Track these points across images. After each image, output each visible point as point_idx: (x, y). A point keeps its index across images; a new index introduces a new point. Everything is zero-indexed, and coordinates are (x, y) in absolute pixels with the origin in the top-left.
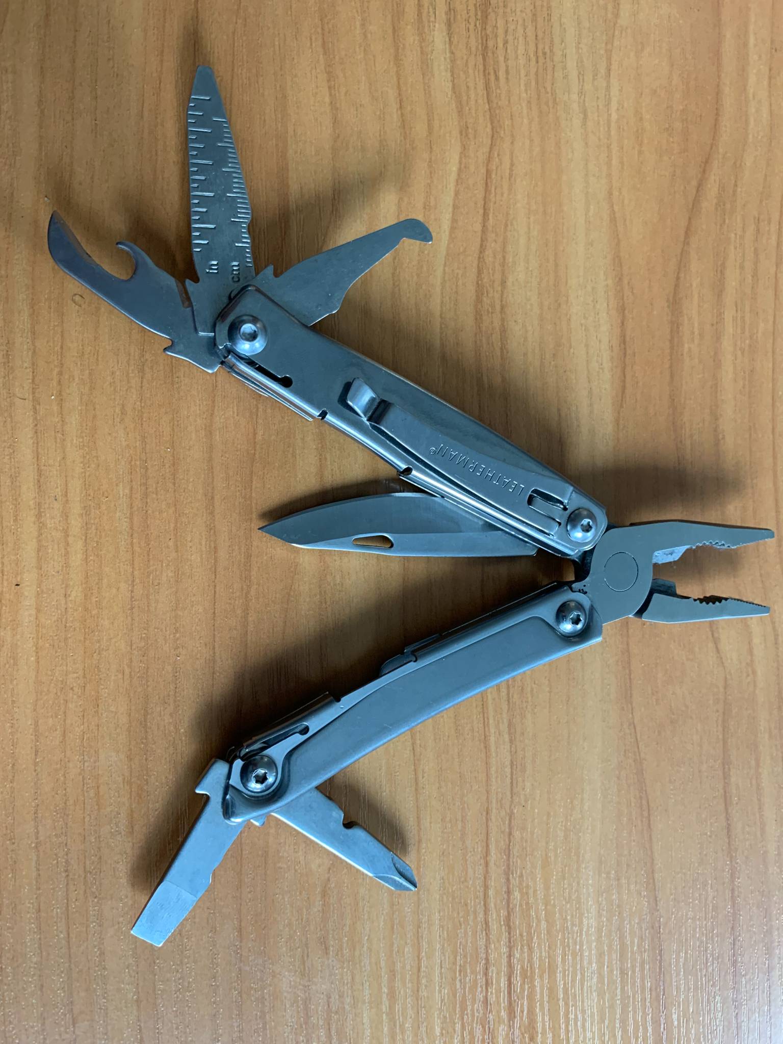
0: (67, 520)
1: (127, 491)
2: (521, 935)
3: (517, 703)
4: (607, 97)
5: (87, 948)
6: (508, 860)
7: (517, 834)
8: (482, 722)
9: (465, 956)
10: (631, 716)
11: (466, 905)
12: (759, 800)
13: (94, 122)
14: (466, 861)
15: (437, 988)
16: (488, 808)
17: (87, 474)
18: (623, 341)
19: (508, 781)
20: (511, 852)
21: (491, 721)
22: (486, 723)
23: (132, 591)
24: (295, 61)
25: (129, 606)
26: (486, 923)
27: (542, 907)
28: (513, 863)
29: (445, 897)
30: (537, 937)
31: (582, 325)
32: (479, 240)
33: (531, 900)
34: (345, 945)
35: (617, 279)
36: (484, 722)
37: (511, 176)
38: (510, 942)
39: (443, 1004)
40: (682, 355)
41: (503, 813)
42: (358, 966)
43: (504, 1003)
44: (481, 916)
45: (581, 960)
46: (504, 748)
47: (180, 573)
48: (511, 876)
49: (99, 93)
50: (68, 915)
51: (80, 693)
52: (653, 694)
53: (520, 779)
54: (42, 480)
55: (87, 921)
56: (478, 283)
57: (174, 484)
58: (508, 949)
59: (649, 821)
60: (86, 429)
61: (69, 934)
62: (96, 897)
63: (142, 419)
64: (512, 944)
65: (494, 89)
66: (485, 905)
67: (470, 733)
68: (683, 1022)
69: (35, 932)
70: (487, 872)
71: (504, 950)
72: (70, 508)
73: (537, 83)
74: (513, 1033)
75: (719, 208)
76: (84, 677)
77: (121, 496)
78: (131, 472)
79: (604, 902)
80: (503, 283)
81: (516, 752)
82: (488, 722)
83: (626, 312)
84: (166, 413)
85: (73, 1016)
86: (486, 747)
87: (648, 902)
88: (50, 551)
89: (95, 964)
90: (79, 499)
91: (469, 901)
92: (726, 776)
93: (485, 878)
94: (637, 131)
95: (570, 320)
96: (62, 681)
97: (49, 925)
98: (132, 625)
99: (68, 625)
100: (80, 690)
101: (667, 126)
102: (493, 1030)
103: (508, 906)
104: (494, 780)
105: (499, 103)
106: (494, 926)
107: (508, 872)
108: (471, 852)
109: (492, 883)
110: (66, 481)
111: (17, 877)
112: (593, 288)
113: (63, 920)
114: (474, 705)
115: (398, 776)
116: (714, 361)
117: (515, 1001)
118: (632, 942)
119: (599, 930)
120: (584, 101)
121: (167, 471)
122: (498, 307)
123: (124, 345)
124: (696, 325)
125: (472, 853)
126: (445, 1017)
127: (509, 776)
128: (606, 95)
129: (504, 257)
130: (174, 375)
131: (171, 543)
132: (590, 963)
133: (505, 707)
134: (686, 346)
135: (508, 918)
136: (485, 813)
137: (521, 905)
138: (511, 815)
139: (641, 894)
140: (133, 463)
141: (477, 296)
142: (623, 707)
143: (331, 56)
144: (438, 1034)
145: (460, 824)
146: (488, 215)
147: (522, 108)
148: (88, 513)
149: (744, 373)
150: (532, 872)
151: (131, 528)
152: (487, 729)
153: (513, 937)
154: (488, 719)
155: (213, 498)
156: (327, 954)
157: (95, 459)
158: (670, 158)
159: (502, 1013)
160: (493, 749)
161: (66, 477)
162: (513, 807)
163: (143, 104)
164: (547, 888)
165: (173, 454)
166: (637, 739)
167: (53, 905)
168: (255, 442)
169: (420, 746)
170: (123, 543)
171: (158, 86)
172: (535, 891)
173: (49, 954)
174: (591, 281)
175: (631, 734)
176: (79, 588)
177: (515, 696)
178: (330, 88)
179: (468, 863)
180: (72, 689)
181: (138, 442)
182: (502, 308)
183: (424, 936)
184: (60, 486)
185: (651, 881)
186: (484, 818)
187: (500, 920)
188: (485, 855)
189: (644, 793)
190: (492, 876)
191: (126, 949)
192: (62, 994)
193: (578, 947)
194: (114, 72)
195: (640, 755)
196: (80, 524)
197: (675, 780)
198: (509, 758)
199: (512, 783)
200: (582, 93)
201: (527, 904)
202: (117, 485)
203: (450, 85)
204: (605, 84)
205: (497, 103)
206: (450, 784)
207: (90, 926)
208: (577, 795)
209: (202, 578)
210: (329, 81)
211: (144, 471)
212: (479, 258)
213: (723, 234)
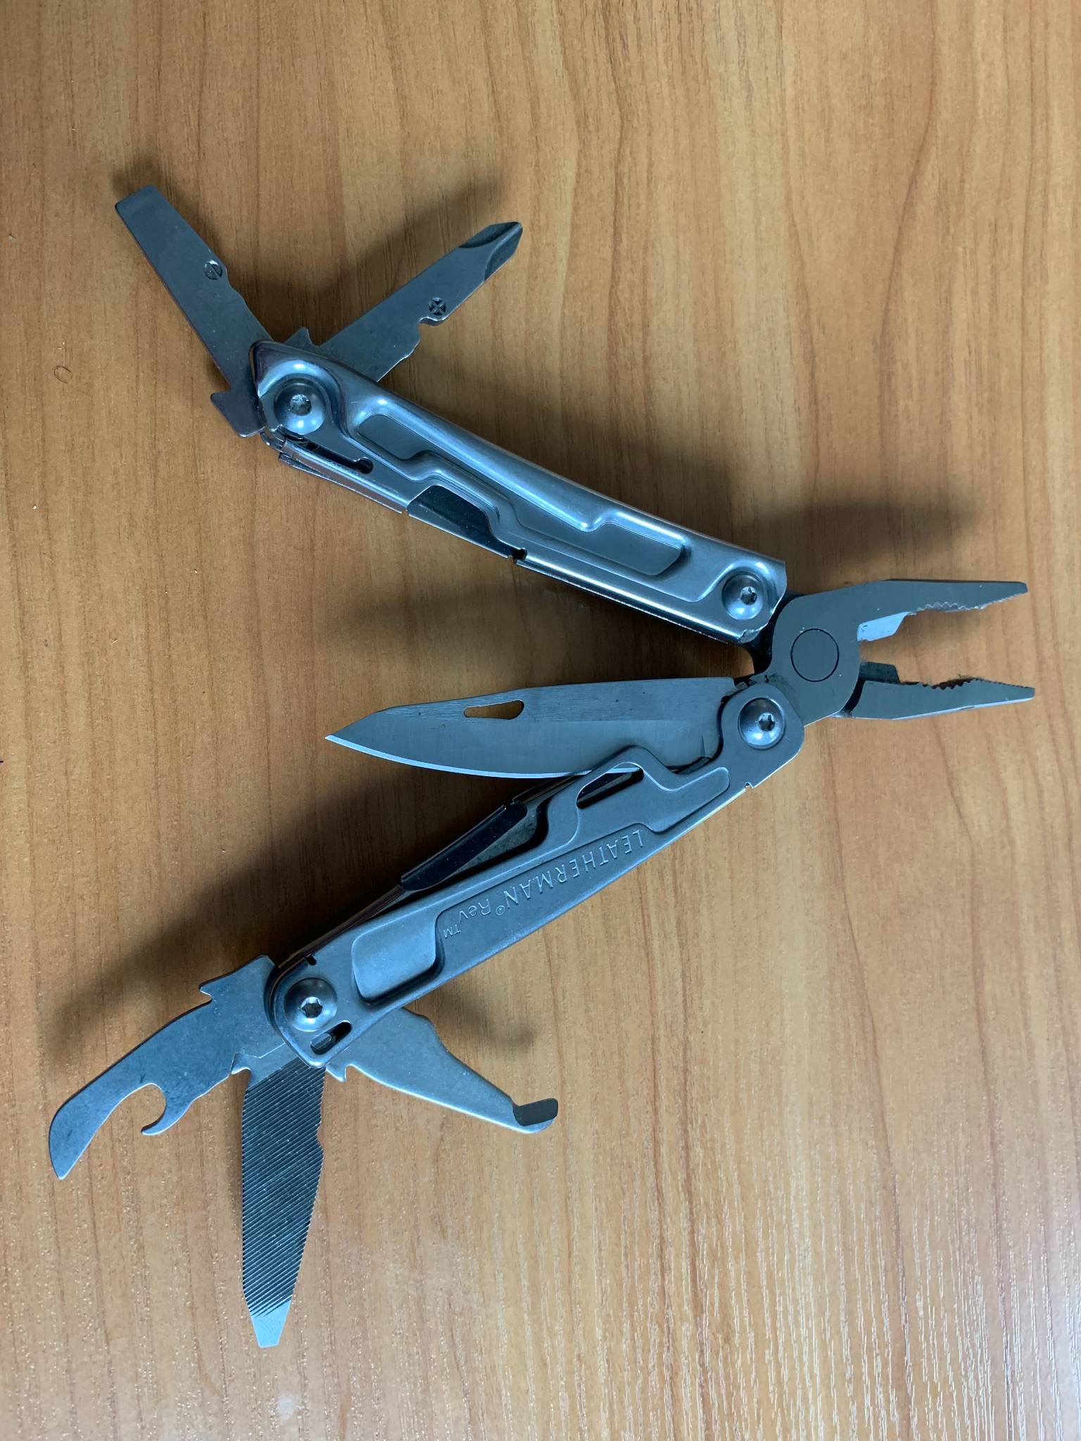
0: (62, 672)
1: (143, 630)
2: (706, 1204)
3: (687, 895)
4: (779, 65)
5: (120, 1240)
6: (685, 1105)
7: (695, 1070)
8: (641, 921)
9: (632, 1234)
10: (844, 906)
11: (630, 1167)
12: (1024, 1013)
13: (71, 129)
14: (628, 1108)
15: (596, 1278)
16: (653, 1036)
17: (87, 609)
18: (814, 400)
19: (680, 998)
20: (689, 1094)
21: (653, 919)
22: (646, 922)
23: (156, 764)
24: (344, 34)
25: (153, 785)
26: (658, 1190)
27: (733, 1166)
28: (692, 1108)
29: (601, 1158)
30: (729, 1207)
31: (756, 380)
32: (610, 269)
33: (719, 1157)
34: (468, 1226)
35: (803, 316)
36: (644, 921)
37: (649, 181)
38: (691, 1213)
39: (604, 1298)
40: (896, 415)
41: (675, 1042)
42: (487, 1252)
43: (687, 1294)
44: (651, 1180)
45: (790, 1234)
46: (673, 956)
47: (219, 737)
48: (690, 1125)
49: (76, 89)
50: (92, 1198)
51: (92, 903)
52: (873, 876)
53: (696, 996)
54: (26, 619)
55: (118, 1204)
56: (610, 330)
57: (205, 617)
58: (690, 1224)
59: (875, 1046)
60: (83, 548)
61: (94, 1223)
62: (128, 1174)
63: (158, 532)
64: (695, 1216)
65: (621, 60)
66: (655, 1165)
67: (625, 937)
68: (932, 1311)
69: (48, 1223)
70: (657, 1121)
71: (685, 1224)
72: (66, 655)
73: (681, 50)
74: (702, 1332)
75: (940, 214)
76: (98, 881)
77: (134, 636)
78: (147, 604)
79: (817, 1157)
80: (646, 326)
81: (689, 960)
82: (649, 921)
83: (817, 359)
84: (190, 522)
85: (105, 1332)
86: (647, 955)
87: (878, 1154)
88: (42, 714)
89: (132, 1260)
90: (77, 643)
91: (634, 1162)
92: (978, 983)
93: (654, 1130)
94: (823, 110)
95: (739, 374)
96: (68, 888)
97: (67, 1212)
98: (158, 809)
99: (72, 812)
100: (93, 900)
101: (864, 102)
102: (674, 1330)
103: (688, 1167)
104: (660, 999)
105: (630, 80)
106: (669, 1194)
107: (685, 1122)
108: (633, 1095)
109: (664, 1137)
110: (59, 619)
111: (21, 1150)
112: (770, 330)
113: (86, 1204)
114: (629, 899)
115: (529, 997)
116: (941, 423)
117: (702, 1290)
118: (858, 1208)
119: (812, 1194)
120: (747, 72)
121: (196, 600)
122: (639, 360)
123: (129, 434)
124: (914, 374)
125: (636, 1097)
126: (608, 1315)
127: (681, 992)
128: (777, 64)
129: (645, 293)
130: (199, 471)
131: (205, 698)
132: (802, 1236)
133: (671, 899)
134: (901, 403)
135: (688, 1180)
136: (650, 1043)
137: (705, 1165)
138: (686, 1045)
139: (867, 1145)
140: (148, 591)
141: (610, 347)
142: (833, 895)
143: (394, 25)
144: (600, 1338)
145: (616, 1059)
146: (621, 235)
147: (661, 86)
148: (91, 661)
149: (984, 437)
150: (718, 1120)
151: (150, 680)
152: (647, 930)
153: (696, 1206)
154: (649, 916)
155: (259, 634)
156: (444, 1238)
157: (97, 589)
158: (869, 147)
159: (686, 1307)
160: (657, 954)
161: (59, 613)
162: (688, 1033)
163: (137, 102)
164: (739, 1140)
165: (202, 576)
166: (853, 937)
167: (72, 1185)
168: (314, 557)
169: (558, 955)
170: (140, 700)
171: (156, 76)
172: (723, 1145)
173: (69, 1250)
174: (767, 319)
175: (845, 931)
176: (83, 762)
177: (685, 885)
178: (393, 69)
179: (630, 1110)
180: (81, 898)
181: (153, 564)
182: (646, 360)
183: (575, 1210)
184: (52, 626)
185: (881, 1126)
186: (649, 1050)
187: (677, 1185)
188: (653, 1099)
189: (867, 1010)
190: (663, 1128)
191: (173, 1240)
192: (90, 1303)
193: (784, 1217)
194: (95, 60)
195: (858, 958)
196: (81, 677)
197: (908, 991)
198: (680, 967)
199: (685, 1001)
200: (744, 61)
201: (713, 1162)
202: (128, 623)
203: (561, 58)
204: (775, 48)
205: (627, 80)
206: (600, 1006)
207: (122, 1212)
208: (775, 1016)
209: (251, 744)
210: (392, 58)
211: (164, 601)
212: (611, 293)
213: (947, 248)
